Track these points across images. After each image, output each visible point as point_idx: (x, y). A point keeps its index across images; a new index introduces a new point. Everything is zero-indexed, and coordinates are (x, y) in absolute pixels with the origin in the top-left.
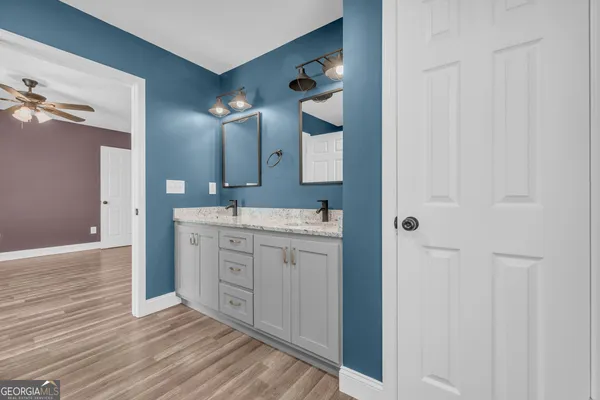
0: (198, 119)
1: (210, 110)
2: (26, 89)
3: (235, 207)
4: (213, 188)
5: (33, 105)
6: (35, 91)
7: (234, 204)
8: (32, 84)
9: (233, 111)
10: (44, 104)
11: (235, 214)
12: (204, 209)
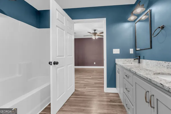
0: (126, 25)
1: (129, 19)
2: (94, 32)
3: (139, 59)
4: (132, 51)
5: (95, 35)
6: (96, 32)
7: (138, 58)
8: (95, 30)
9: (138, 16)
10: (97, 34)
11: (139, 62)
12: (127, 60)
